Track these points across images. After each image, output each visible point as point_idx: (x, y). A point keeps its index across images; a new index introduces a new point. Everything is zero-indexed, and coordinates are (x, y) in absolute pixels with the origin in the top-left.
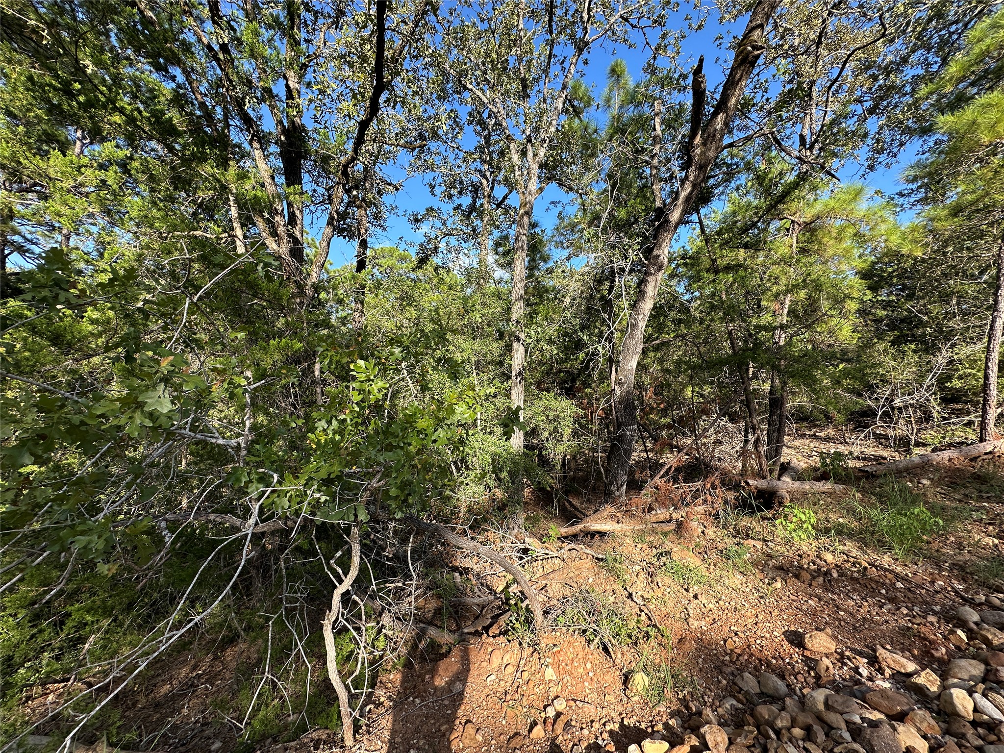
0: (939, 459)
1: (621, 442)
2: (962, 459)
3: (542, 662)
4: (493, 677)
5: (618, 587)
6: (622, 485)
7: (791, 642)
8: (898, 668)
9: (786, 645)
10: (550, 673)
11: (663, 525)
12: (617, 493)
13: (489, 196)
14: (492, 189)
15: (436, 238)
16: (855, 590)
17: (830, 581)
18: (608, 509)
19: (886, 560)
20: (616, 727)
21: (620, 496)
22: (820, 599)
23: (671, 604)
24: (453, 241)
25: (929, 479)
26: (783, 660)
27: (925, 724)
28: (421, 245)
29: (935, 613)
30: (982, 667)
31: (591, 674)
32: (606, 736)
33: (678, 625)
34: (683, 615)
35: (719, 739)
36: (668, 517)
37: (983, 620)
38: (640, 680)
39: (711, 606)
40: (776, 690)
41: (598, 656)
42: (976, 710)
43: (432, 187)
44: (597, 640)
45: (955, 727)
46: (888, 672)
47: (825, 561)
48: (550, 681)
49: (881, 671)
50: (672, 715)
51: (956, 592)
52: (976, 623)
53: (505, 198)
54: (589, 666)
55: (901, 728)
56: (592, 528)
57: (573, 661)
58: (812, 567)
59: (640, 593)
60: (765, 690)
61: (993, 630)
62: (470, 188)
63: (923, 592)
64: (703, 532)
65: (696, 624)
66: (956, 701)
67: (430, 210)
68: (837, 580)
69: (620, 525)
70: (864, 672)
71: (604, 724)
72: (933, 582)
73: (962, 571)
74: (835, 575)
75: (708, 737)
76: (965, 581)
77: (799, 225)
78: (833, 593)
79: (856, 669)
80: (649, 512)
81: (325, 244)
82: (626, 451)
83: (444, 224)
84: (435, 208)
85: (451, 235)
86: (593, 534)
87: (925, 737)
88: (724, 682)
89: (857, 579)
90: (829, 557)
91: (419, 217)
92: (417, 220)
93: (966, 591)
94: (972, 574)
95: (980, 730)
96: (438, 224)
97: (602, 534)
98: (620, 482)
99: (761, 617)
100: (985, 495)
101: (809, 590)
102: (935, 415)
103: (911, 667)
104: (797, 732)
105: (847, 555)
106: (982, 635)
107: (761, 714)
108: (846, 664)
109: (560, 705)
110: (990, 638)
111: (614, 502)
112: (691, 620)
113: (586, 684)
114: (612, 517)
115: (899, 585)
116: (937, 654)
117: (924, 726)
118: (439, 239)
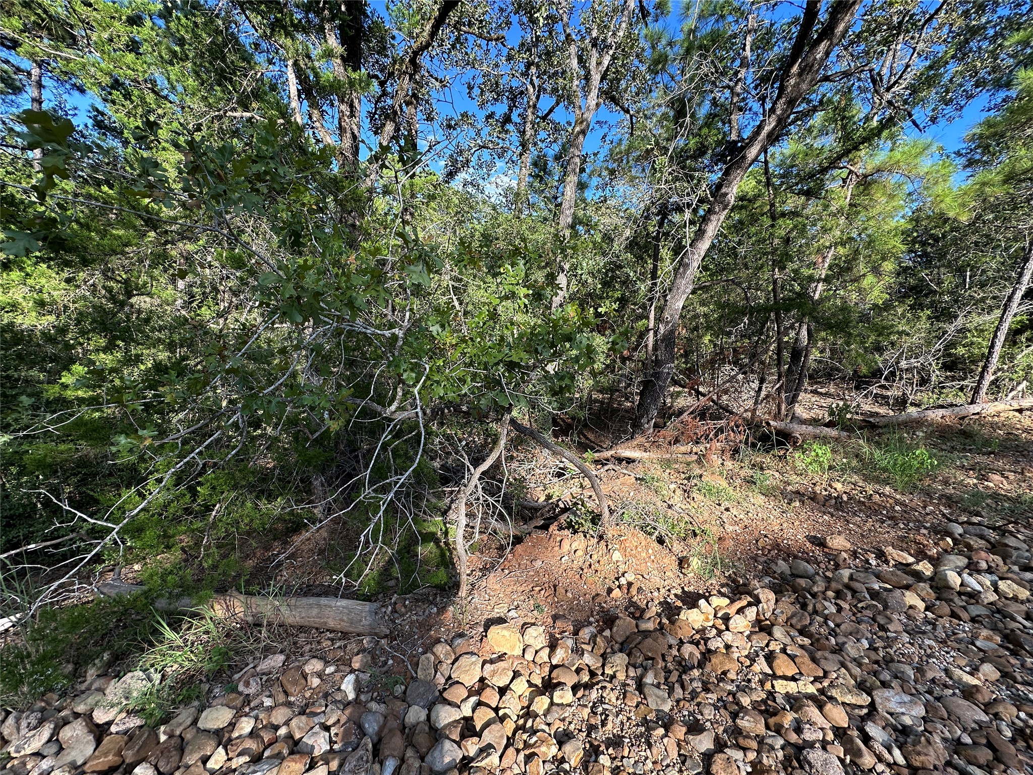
0: (933, 416)
2: (953, 417)
3: (610, 547)
4: (566, 558)
5: (659, 500)
6: (652, 419)
7: (813, 543)
8: (900, 560)
9: (808, 544)
10: (617, 556)
11: (686, 456)
12: (646, 426)
13: (535, 106)
15: (469, 150)
16: (860, 510)
17: (841, 503)
18: (639, 439)
19: (887, 490)
20: (679, 592)
21: (649, 429)
22: (832, 516)
23: (706, 514)
24: (486, 155)
25: (923, 431)
26: (808, 554)
27: (925, 592)
29: (926, 528)
30: (966, 561)
31: (652, 557)
32: (672, 597)
33: (716, 528)
34: (718, 522)
35: (770, 597)
36: (689, 450)
37: (965, 532)
38: (695, 563)
39: (742, 516)
40: (806, 571)
41: (656, 545)
42: (962, 585)
44: (657, 533)
45: (945, 595)
46: (892, 562)
47: (835, 489)
48: (617, 561)
49: (887, 562)
50: (722, 586)
51: (944, 515)
52: (960, 535)
54: (650, 551)
55: (907, 593)
56: (622, 455)
57: (636, 547)
58: (824, 493)
59: (679, 505)
60: (794, 572)
61: (974, 538)
63: (916, 514)
64: (722, 464)
65: (731, 528)
66: (949, 578)
68: (846, 503)
69: (648, 454)
70: (873, 562)
71: (669, 590)
72: (925, 507)
73: (949, 501)
74: (845, 498)
75: (761, 596)
76: (951, 508)
77: (858, 176)
78: (843, 511)
79: (867, 561)
80: (675, 444)
82: (661, 388)
83: (478, 133)
86: (621, 460)
87: (923, 600)
88: (761, 567)
89: (864, 502)
90: (839, 486)
93: (951, 514)
94: (956, 502)
95: (963, 597)
97: (630, 461)
98: (650, 416)
99: (785, 525)
100: (968, 448)
101: (823, 509)
102: (933, 378)
103: (911, 560)
104: (830, 594)
105: (855, 485)
106: (965, 542)
107: (799, 584)
108: (858, 558)
109: (630, 577)
110: (972, 543)
111: (643, 433)
112: (727, 526)
113: (649, 564)
114: (640, 446)
115: (898, 508)
116: (929, 553)
117: (923, 594)
118: (472, 151)
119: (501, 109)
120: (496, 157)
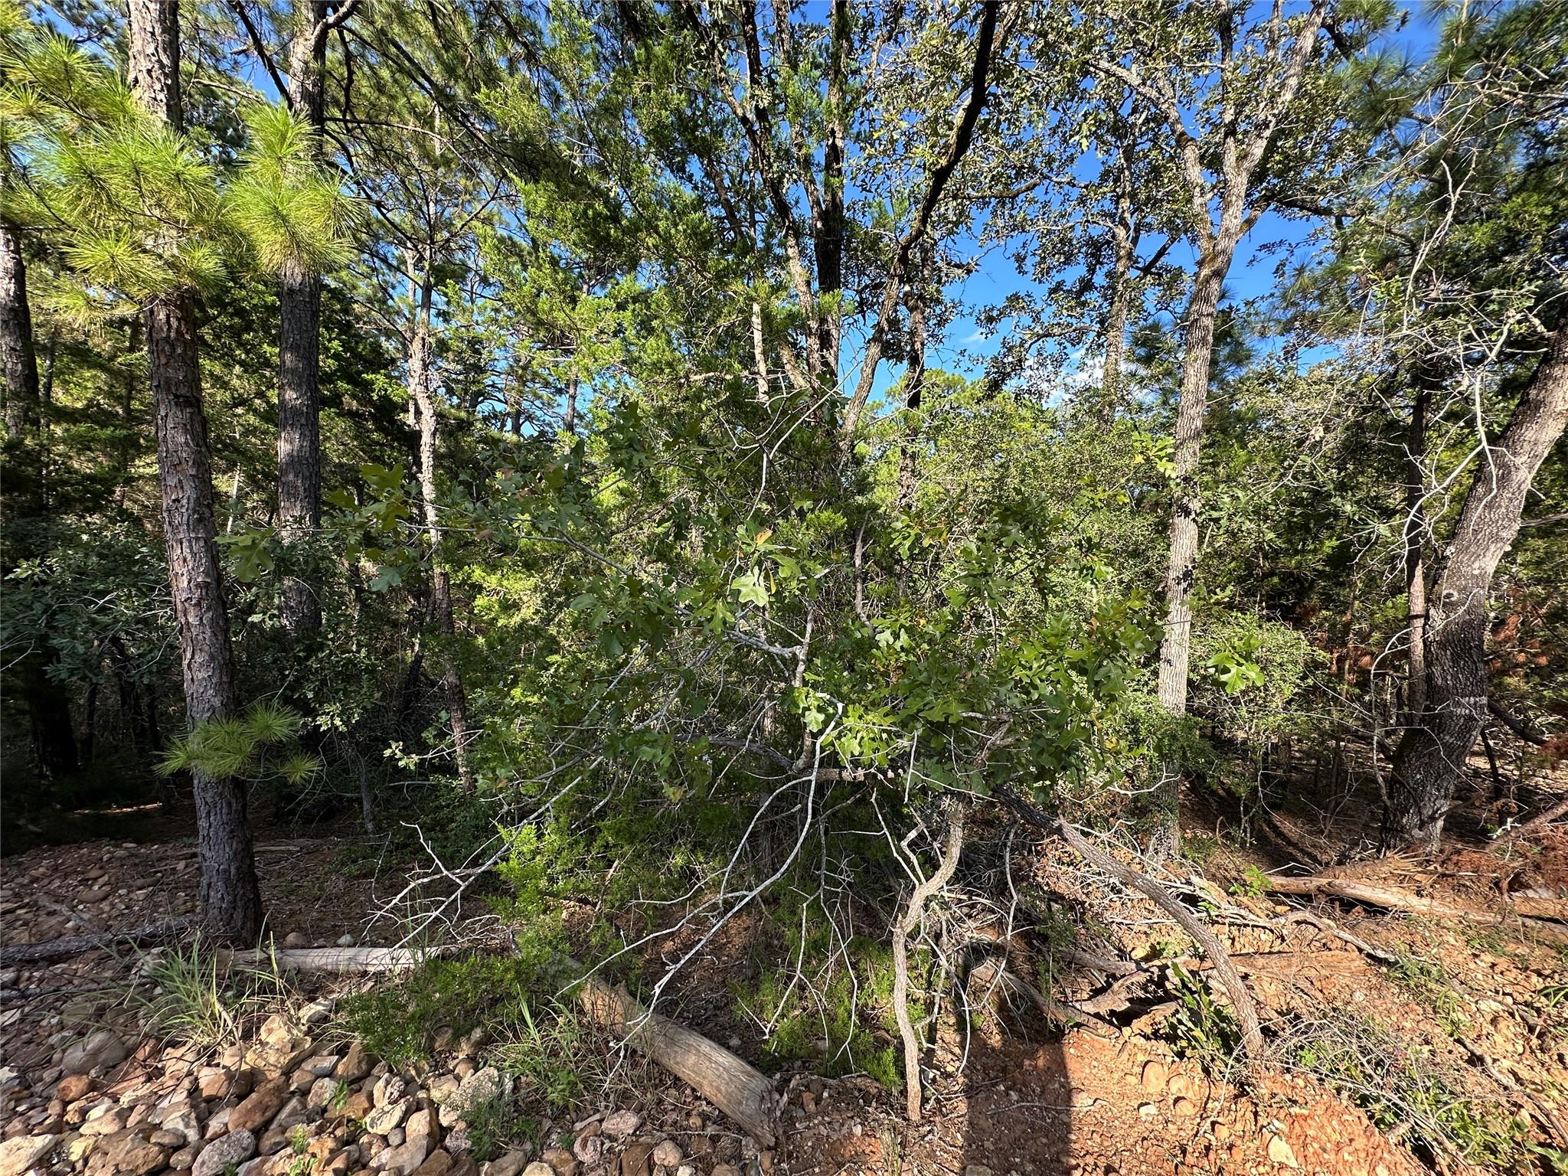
1: (1438, 728)
4: (1152, 1109)
6: (1433, 819)
10: (1281, 1150)
11: (1557, 927)
13: (1130, 255)
14: (1135, 241)
15: (1021, 346)
18: (1395, 861)
21: (1425, 841)
24: (1050, 346)
28: (995, 359)
43: (1020, 259)
44: (1403, 1129)
48: (1282, 1165)
53: (1161, 253)
56: (1349, 891)
57: (1339, 1148)
67: (1015, 298)
69: (1426, 901)
80: (1512, 888)
81: (869, 371)
82: (1450, 749)
83: (1036, 319)
84: (1022, 294)
85: (1049, 335)
86: (1348, 904)
91: (995, 313)
92: (990, 319)
96: (1026, 320)
97: (1374, 910)
98: (1427, 812)
111: (1409, 848)
114: (1402, 880)
118: (1027, 346)
119: (1073, 275)
120: (1068, 345)
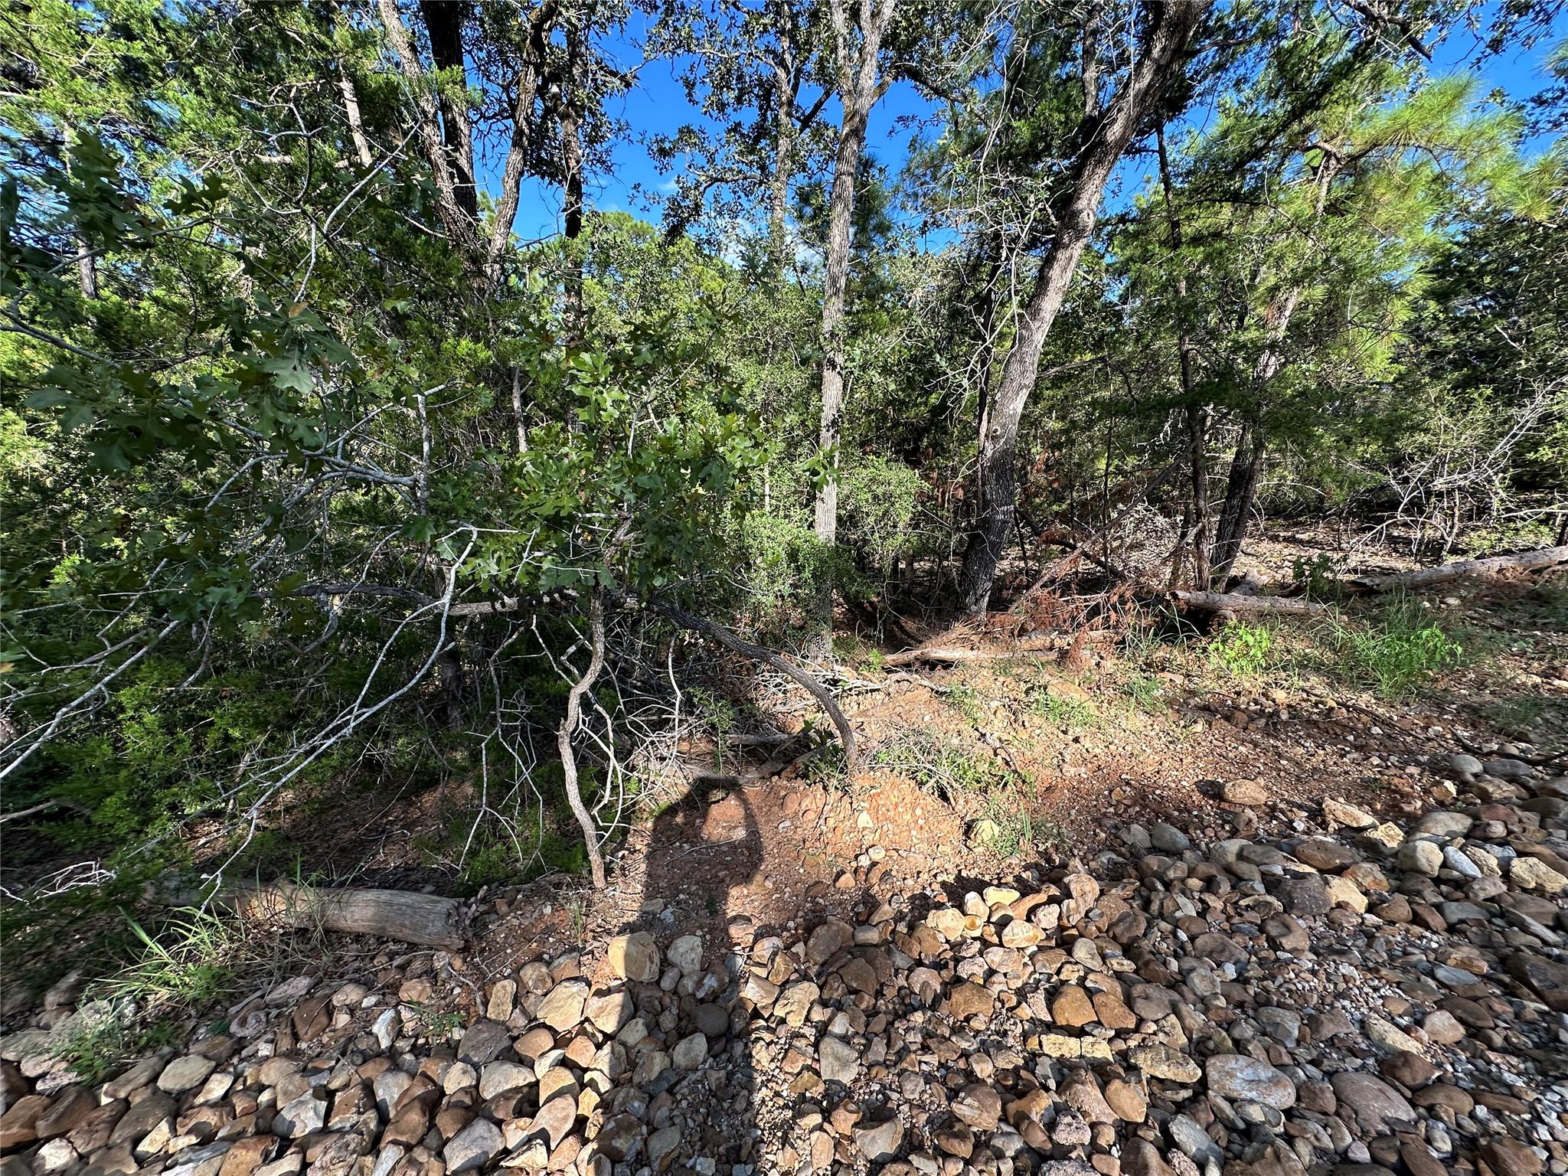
0: (1484, 568)
1: (987, 531)
2: (1520, 569)
3: (855, 806)
4: (788, 823)
5: (966, 728)
6: (982, 596)
7: (1205, 793)
8: (1348, 822)
9: (1197, 797)
10: (864, 820)
11: (1039, 654)
12: (974, 608)
13: (790, 103)
14: (795, 89)
15: (696, 188)
16: (1309, 736)
17: (1275, 724)
18: (959, 629)
19: (1365, 699)
20: (951, 879)
21: (977, 612)
22: (1256, 746)
23: (1039, 749)
25: (1460, 597)
26: (1190, 812)
27: (1370, 879)
28: (673, 200)
29: (1418, 764)
30: (1468, 821)
31: (921, 822)
32: (936, 887)
33: (1048, 771)
34: (1055, 761)
35: (1087, 888)
36: (1048, 644)
37: (1486, 771)
38: (987, 829)
39: (1097, 751)
40: (1174, 843)
41: (933, 802)
42: (1445, 865)
43: (690, 85)
44: (932, 782)
45: (1412, 884)
46: (1333, 826)
47: (1274, 701)
48: (864, 829)
49: (1324, 825)
50: (1027, 868)
51: (1458, 740)
52: (1476, 775)
53: (818, 107)
54: (919, 812)
55: (1335, 881)
56: (933, 655)
57: (896, 806)
58: (1253, 707)
59: (996, 735)
60: (1157, 844)
61: (1497, 781)
62: (756, 91)
63: (1409, 739)
64: (1098, 664)
65: (1073, 771)
66: (1420, 854)
67: (686, 131)
68: (1286, 723)
69: (975, 652)
70: (1300, 826)
71: (935, 876)
72: (1426, 728)
73: (1474, 715)
74: (1284, 716)
75: (1072, 887)
76: (1474, 726)
77: (1338, 160)
78: (1276, 738)
79: (1290, 824)
80: (1020, 635)
81: (512, 183)
82: (993, 545)
83: (711, 160)
84: (695, 128)
85: (722, 180)
86: (931, 665)
87: (1366, 893)
88: (1103, 835)
89: (1315, 723)
90: (1280, 695)
91: (667, 145)
92: (663, 152)
93: (1472, 739)
94: (1487, 718)
95: (1444, 888)
96: (701, 160)
97: (947, 665)
98: (980, 592)
99: (1166, 764)
100: (1540, 621)
101: (1242, 735)
102: (1496, 503)
103: (1367, 820)
104: (1195, 883)
105: (1308, 693)
106: (1480, 788)
107: (1148, 866)
108: (1276, 818)
109: (877, 855)
110: (1491, 790)
111: (969, 618)
112: (1066, 767)
113: (914, 833)
114: (964, 641)
115: (1376, 730)
116: (1407, 808)
117: (1367, 882)
118: (701, 189)
119: (749, 116)
